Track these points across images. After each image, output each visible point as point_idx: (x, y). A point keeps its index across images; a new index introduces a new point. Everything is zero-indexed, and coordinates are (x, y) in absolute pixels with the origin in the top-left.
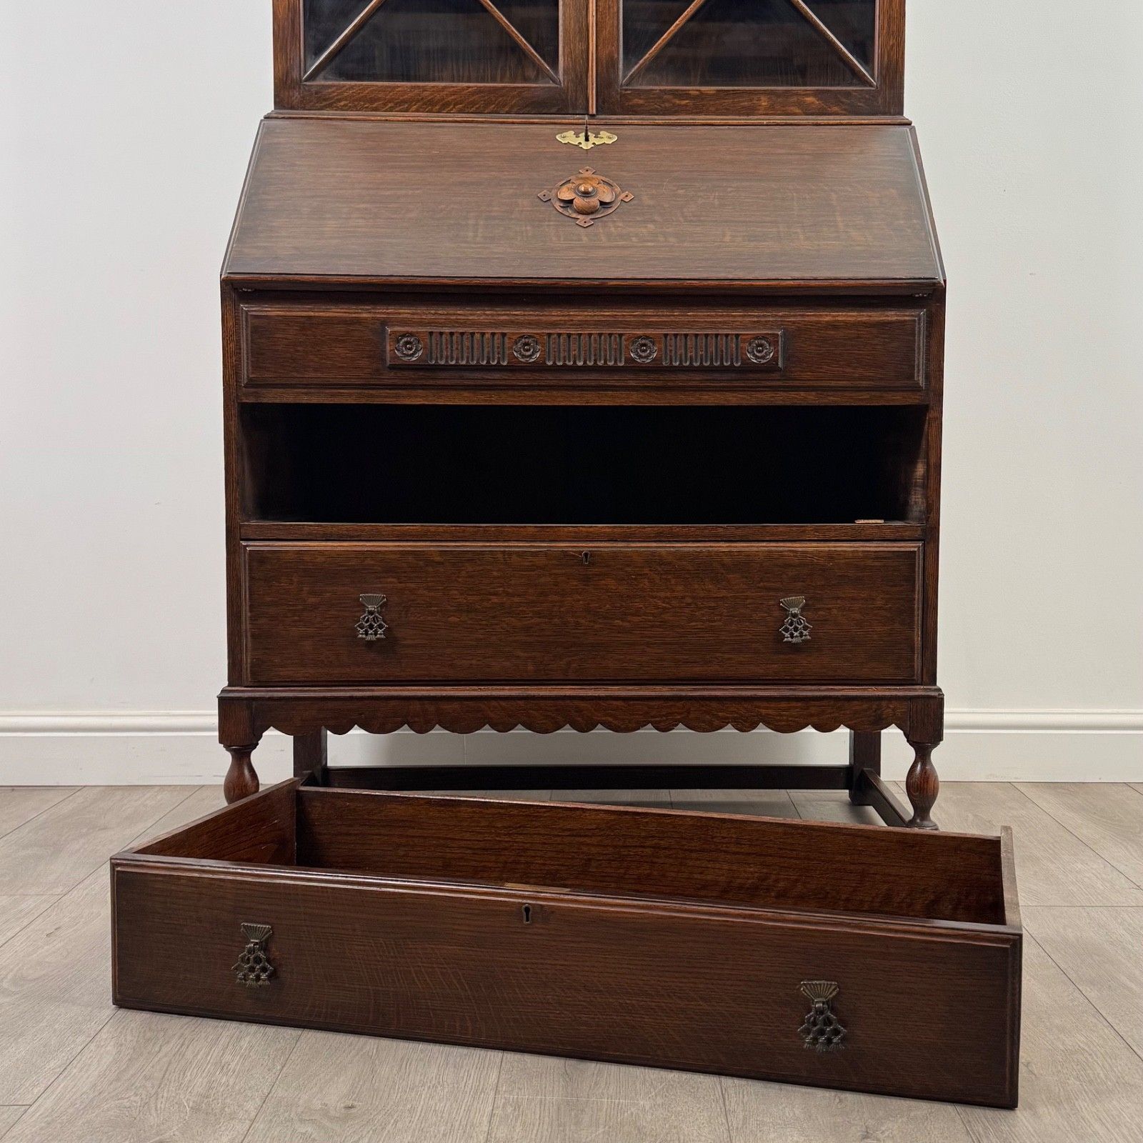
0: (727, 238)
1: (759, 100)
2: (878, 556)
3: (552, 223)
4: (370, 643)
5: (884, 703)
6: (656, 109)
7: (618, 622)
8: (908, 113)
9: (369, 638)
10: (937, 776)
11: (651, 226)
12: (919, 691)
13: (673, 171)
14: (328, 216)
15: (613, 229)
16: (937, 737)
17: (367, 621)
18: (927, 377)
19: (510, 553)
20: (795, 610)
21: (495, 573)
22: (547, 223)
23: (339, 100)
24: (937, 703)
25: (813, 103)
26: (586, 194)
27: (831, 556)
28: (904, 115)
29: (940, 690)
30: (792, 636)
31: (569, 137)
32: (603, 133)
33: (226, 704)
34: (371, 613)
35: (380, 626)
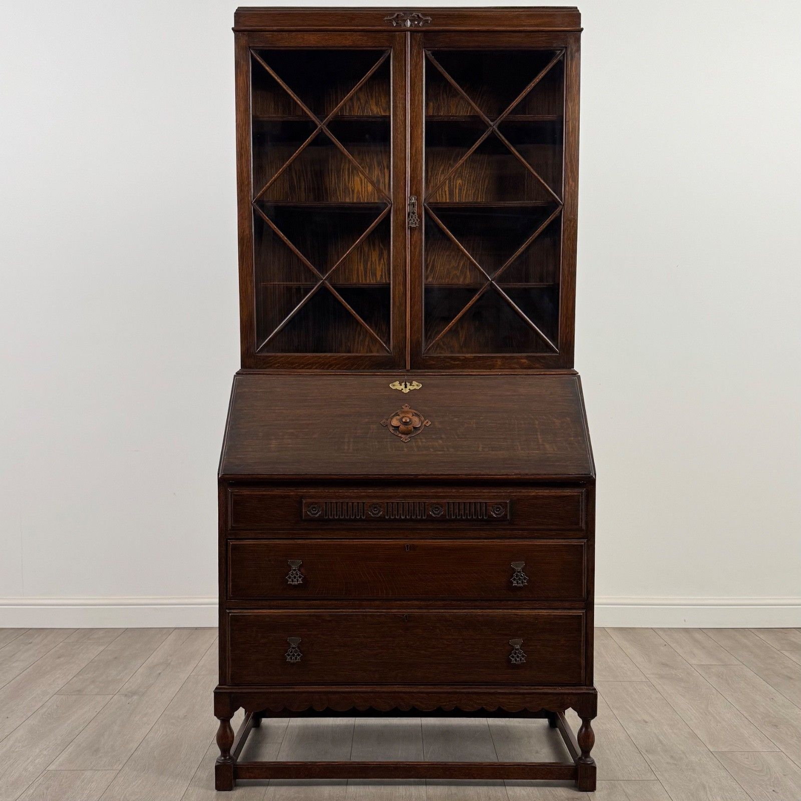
0: (480, 449)
1: (497, 361)
2: (561, 617)
3: (388, 440)
4: (293, 664)
5: (565, 696)
6: (442, 366)
7: (422, 652)
8: (576, 368)
9: (292, 661)
10: (594, 735)
11: (440, 441)
12: (584, 690)
13: (452, 407)
14: (273, 437)
15: (420, 443)
16: (594, 714)
17: (291, 652)
18: (587, 523)
19: (366, 616)
20: (518, 647)
21: (358, 626)
22: (386, 440)
23: (275, 364)
24: (594, 696)
25: (525, 362)
26: (406, 423)
27: (536, 617)
28: (574, 369)
29: (595, 689)
30: (516, 660)
31: (397, 386)
32: (414, 383)
33: (218, 694)
34: (293, 648)
35: (299, 655)
